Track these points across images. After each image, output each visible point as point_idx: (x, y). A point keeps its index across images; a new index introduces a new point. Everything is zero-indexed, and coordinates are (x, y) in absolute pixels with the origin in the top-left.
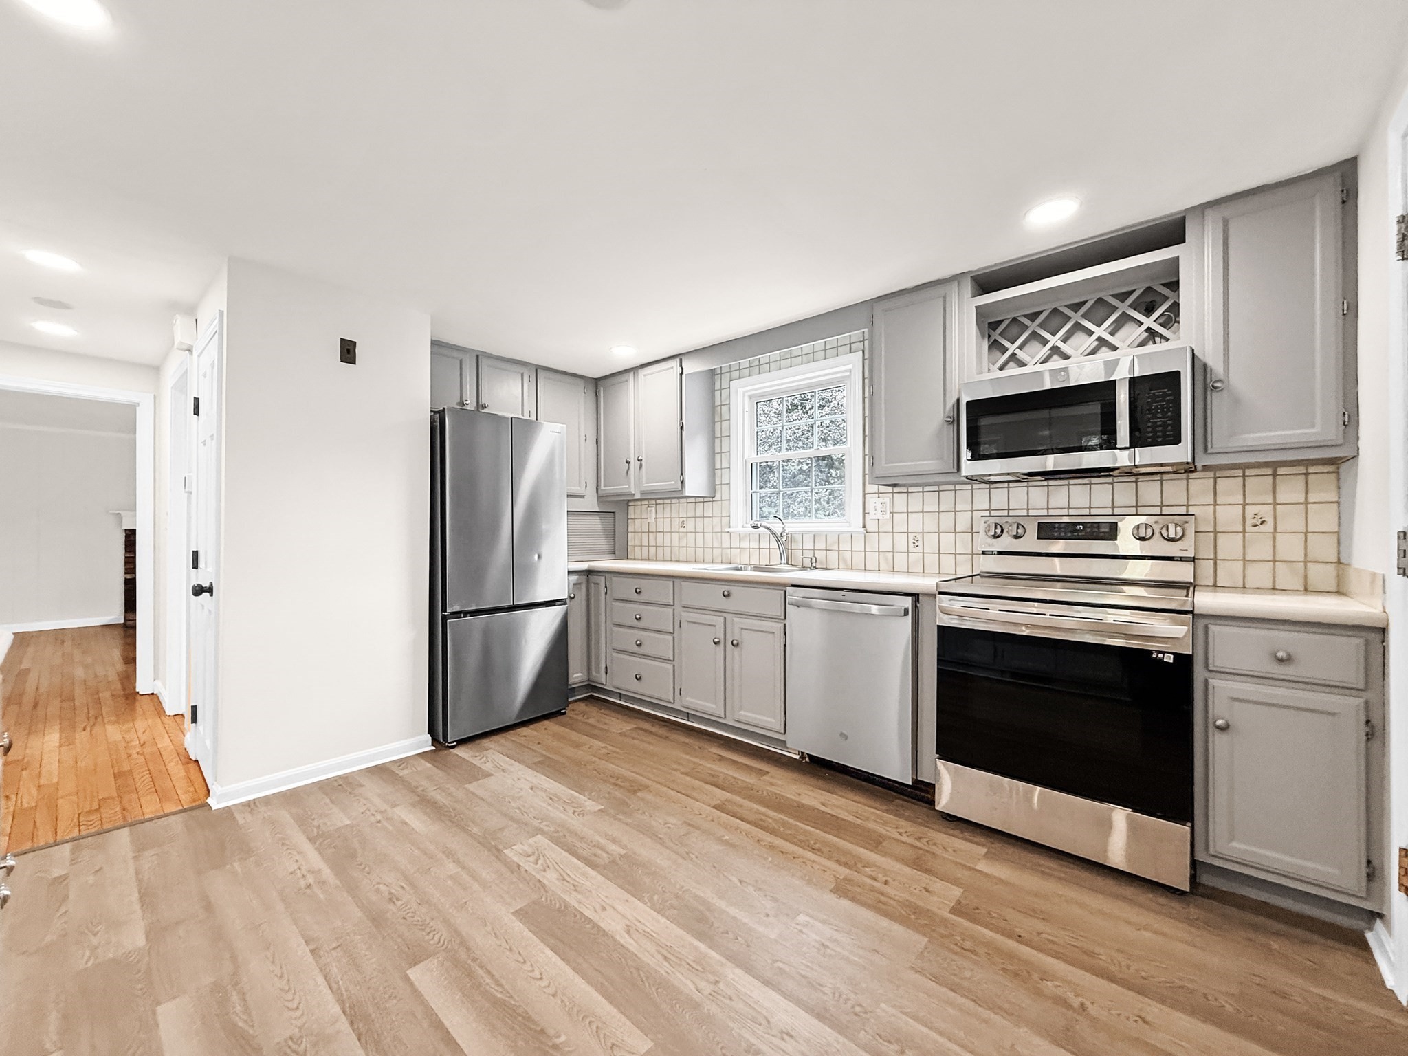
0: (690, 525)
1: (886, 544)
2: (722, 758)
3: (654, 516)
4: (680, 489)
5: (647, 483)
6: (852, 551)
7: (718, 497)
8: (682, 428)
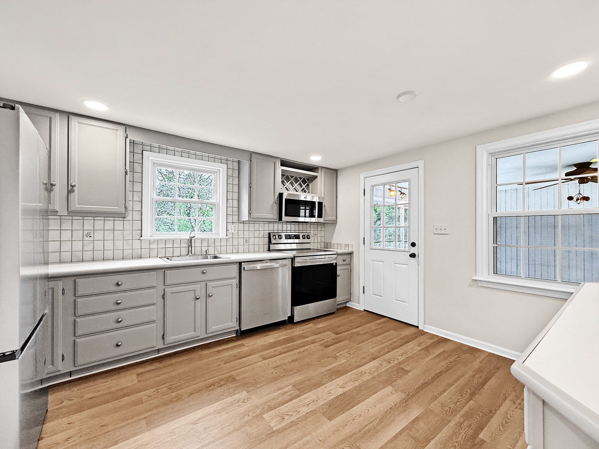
1: (235, 243)
4: (124, 213)
5: (79, 205)
6: (221, 246)
7: (129, 216)
8: (126, 173)
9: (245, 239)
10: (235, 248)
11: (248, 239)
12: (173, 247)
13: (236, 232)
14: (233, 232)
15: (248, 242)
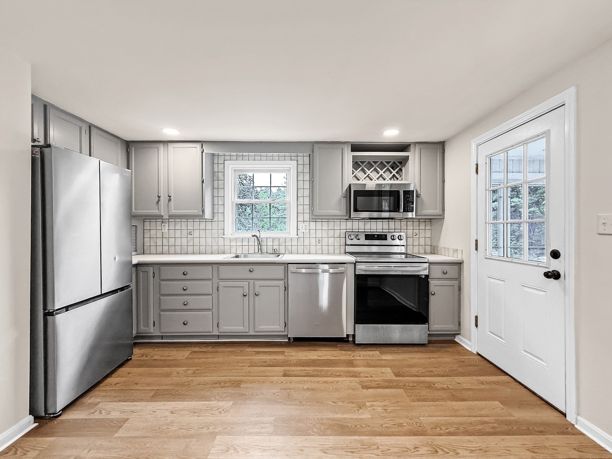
0: (196, 234)
1: (307, 242)
2: (258, 353)
3: (167, 228)
4: (202, 215)
5: (174, 210)
6: (291, 245)
7: (216, 219)
8: (203, 182)
9: (317, 239)
10: (307, 248)
11: (321, 239)
12: (248, 245)
13: (308, 231)
14: (304, 231)
15: (321, 242)
